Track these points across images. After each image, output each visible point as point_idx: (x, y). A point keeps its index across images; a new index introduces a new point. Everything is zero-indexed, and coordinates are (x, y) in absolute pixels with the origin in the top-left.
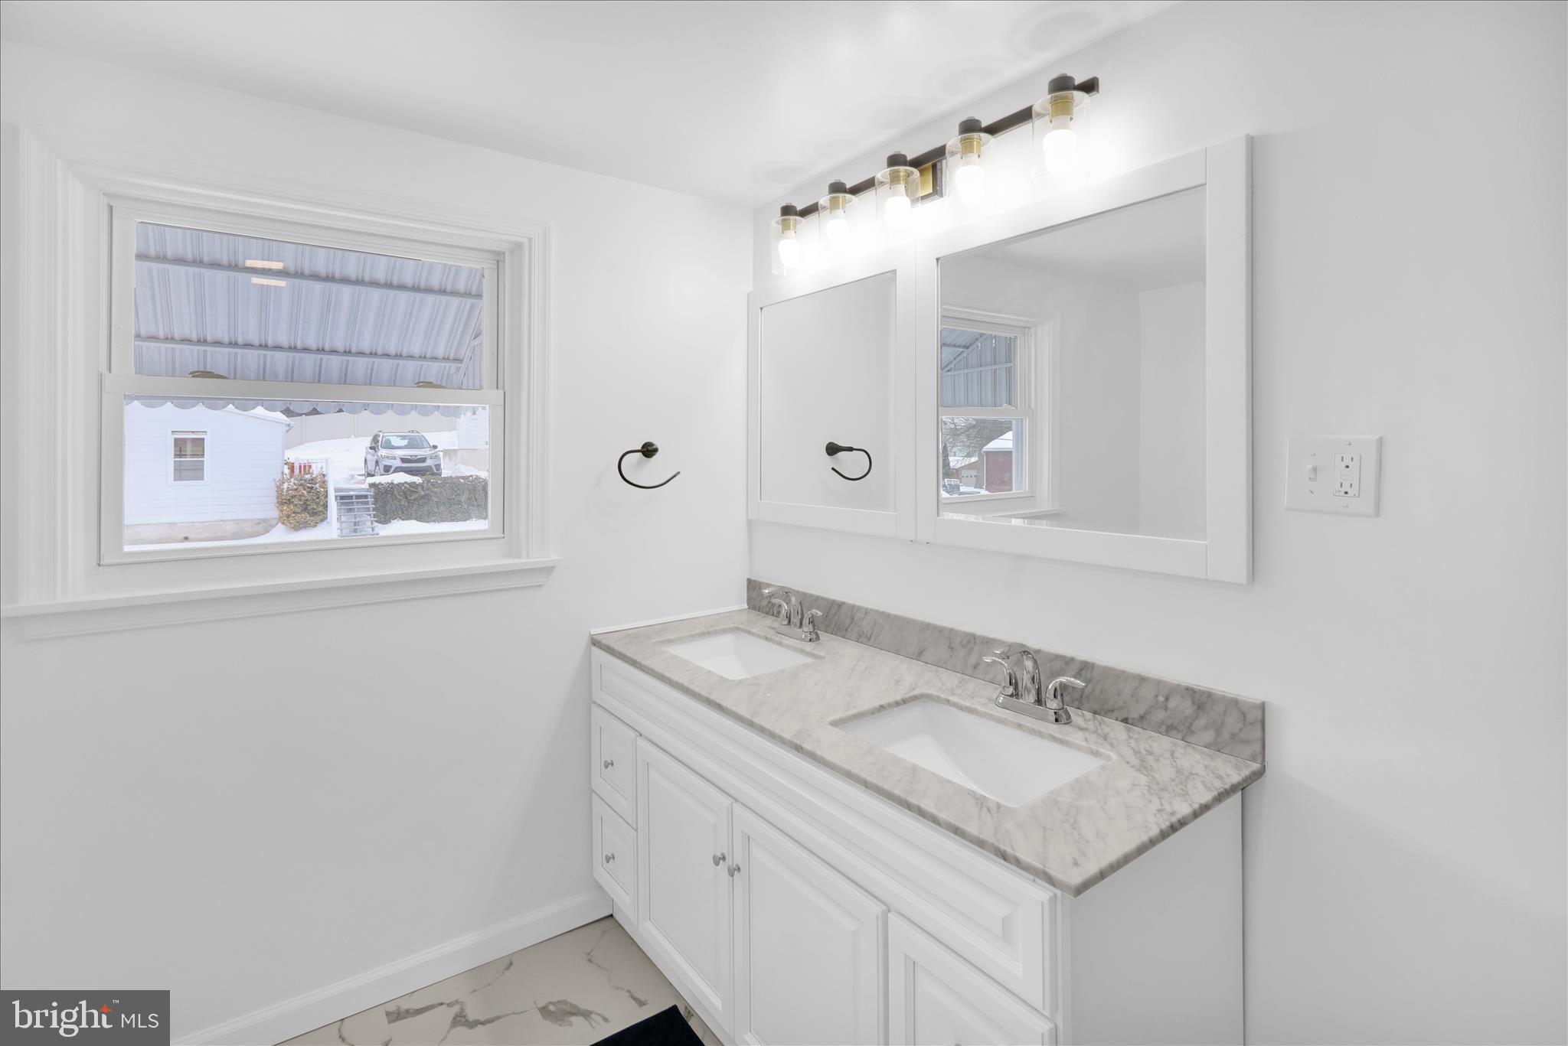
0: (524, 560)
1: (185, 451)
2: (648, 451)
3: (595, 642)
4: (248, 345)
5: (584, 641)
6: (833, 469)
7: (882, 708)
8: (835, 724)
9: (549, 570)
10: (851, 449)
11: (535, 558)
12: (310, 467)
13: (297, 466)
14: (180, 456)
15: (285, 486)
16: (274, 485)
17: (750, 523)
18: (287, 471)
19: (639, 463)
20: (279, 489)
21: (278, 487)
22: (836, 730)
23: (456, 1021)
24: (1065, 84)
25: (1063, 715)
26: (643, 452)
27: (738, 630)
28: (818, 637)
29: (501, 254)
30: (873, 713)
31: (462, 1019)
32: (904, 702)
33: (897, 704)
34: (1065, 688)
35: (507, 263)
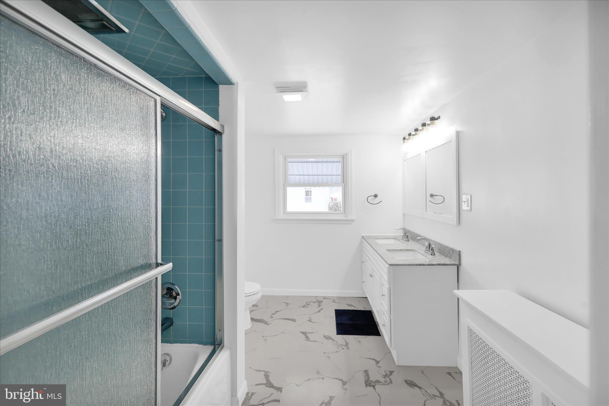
0: (348, 218)
1: (308, 194)
2: (376, 196)
3: (363, 237)
4: (306, 175)
5: (361, 237)
6: (430, 201)
7: (401, 250)
8: (387, 250)
9: (353, 221)
10: (437, 196)
11: (350, 218)
12: (337, 199)
13: (333, 199)
14: (307, 195)
15: (330, 205)
16: (328, 204)
17: (404, 214)
18: (331, 200)
19: (374, 199)
20: (329, 206)
21: (329, 205)
22: (387, 251)
23: (333, 301)
24: (433, 119)
25: (433, 254)
26: (374, 196)
27: (395, 238)
28: (409, 241)
29: (344, 155)
30: (399, 250)
31: (334, 301)
32: (408, 250)
33: (405, 250)
34: (434, 248)
35: (345, 158)
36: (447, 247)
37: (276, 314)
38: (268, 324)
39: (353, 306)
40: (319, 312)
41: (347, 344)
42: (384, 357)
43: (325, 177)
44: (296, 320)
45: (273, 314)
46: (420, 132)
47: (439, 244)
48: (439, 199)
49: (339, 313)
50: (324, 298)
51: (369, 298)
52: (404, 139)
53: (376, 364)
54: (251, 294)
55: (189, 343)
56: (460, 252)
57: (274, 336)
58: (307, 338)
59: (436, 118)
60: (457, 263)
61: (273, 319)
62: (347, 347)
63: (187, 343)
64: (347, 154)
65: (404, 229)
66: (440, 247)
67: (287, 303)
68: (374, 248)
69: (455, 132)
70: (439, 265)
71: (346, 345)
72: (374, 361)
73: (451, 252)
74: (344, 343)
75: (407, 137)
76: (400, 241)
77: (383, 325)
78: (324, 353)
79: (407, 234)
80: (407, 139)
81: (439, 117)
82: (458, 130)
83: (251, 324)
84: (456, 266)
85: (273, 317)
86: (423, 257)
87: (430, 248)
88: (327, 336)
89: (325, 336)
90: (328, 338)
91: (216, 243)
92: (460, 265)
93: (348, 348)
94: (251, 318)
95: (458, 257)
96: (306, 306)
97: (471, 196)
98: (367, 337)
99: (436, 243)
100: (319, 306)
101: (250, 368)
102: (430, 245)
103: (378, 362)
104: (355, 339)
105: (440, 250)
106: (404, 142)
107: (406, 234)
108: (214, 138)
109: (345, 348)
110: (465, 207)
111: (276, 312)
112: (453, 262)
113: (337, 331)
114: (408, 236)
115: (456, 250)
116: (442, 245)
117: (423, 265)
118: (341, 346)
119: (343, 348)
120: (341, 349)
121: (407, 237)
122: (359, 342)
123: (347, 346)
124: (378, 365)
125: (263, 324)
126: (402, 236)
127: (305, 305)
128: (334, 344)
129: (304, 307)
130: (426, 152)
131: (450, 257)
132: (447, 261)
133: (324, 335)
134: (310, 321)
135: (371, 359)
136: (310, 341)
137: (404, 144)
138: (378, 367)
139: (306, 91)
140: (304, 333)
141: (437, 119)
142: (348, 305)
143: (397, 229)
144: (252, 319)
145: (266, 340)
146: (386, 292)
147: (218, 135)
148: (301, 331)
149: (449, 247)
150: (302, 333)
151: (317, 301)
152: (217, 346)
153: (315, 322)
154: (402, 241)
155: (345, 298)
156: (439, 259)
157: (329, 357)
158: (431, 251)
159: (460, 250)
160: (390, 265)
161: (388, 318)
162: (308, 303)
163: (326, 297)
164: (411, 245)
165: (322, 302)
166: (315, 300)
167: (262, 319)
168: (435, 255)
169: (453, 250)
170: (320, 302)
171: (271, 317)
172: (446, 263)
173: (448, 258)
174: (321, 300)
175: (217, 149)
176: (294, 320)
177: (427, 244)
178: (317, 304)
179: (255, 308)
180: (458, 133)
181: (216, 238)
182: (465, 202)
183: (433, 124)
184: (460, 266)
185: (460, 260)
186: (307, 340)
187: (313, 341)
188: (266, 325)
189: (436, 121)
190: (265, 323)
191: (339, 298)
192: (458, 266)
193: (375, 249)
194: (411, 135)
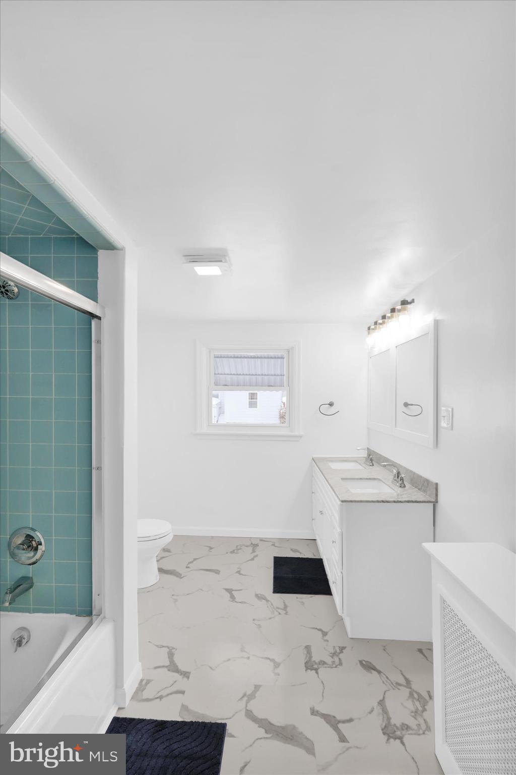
0: (294, 433)
1: (253, 397)
2: (331, 404)
3: (314, 459)
5: (311, 458)
8: (342, 479)
9: (301, 437)
10: (412, 405)
11: (296, 433)
14: (251, 399)
15: (282, 411)
17: (369, 429)
19: (328, 408)
20: (280, 412)
23: (272, 545)
24: (404, 303)
25: (403, 486)
26: (329, 404)
27: (356, 461)
28: (373, 465)
29: (289, 350)
30: (357, 479)
31: (274, 545)
32: (370, 479)
33: (367, 479)
34: (404, 478)
35: (290, 352)
36: (421, 477)
37: (195, 562)
38: (182, 576)
39: (298, 552)
40: (252, 559)
41: (286, 607)
42: (334, 627)
43: (266, 377)
44: (220, 571)
45: (189, 563)
46: (389, 320)
47: (411, 471)
48: (415, 410)
49: (279, 562)
50: (261, 540)
51: (319, 542)
52: (369, 328)
53: (323, 636)
54: (157, 537)
55: (56, 613)
56: (437, 484)
57: (188, 594)
58: (233, 598)
59: (409, 301)
60: (434, 500)
61: (188, 569)
62: (285, 612)
63: (53, 613)
64: (293, 347)
65: (368, 449)
66: (412, 476)
67: (210, 547)
68: (325, 475)
69: (433, 321)
70: (408, 502)
71: (284, 608)
72: (320, 632)
73: (426, 484)
74: (282, 606)
75: (373, 327)
76: (361, 465)
77: (334, 583)
78: (254, 620)
79: (371, 457)
80: (373, 329)
81: (413, 301)
82: (438, 319)
83: (158, 578)
84: (432, 504)
85: (188, 567)
86: (389, 490)
87: (400, 478)
88: (259, 595)
89: (257, 595)
90: (260, 597)
91: (94, 472)
92: (437, 502)
93: (287, 612)
94: (158, 568)
95: (434, 492)
96: (236, 551)
97: (452, 409)
98: (313, 597)
99: (407, 471)
100: (254, 551)
101: (150, 642)
102: (398, 473)
103: (325, 634)
104: (298, 599)
105: (412, 480)
106: (369, 333)
107: (370, 455)
108: (91, 325)
109: (283, 612)
110: (443, 424)
111: (195, 559)
112: (429, 499)
113: (274, 588)
114: (372, 458)
115: (432, 483)
116: (414, 473)
117: (388, 502)
118: (278, 610)
119: (281, 613)
120: (276, 613)
121: (371, 460)
122: (303, 603)
123: (286, 610)
124: (326, 638)
125: (175, 577)
126: (365, 459)
127: (234, 550)
128: (268, 607)
129: (232, 552)
130: (396, 347)
131: (425, 491)
132: (420, 496)
133: (257, 593)
134: (239, 572)
135: (317, 629)
136: (236, 602)
137: (370, 335)
138: (325, 641)
139: (226, 262)
140: (229, 591)
141: (410, 303)
142: (292, 550)
143: (358, 450)
144: (161, 570)
145: (176, 600)
146: (337, 537)
147: (95, 319)
148: (227, 588)
149: (423, 478)
150: (227, 590)
151: (252, 544)
152: (94, 617)
153: (245, 574)
154: (364, 465)
155: (288, 540)
156: (411, 493)
157: (259, 626)
158: (400, 482)
159: (437, 482)
160: (342, 501)
161: (340, 574)
162: (239, 547)
163: (264, 539)
164: (377, 471)
165: (257, 545)
166: (249, 543)
167: (175, 570)
168: (405, 487)
169: (428, 481)
170: (255, 546)
171: (187, 567)
172: (418, 500)
173: (422, 493)
174: (256, 543)
175: (95, 340)
176: (217, 572)
177: (395, 471)
178: (250, 549)
179: (167, 554)
180: (437, 323)
181: (94, 464)
182: (444, 417)
183: (404, 309)
184: (436, 504)
185: (437, 495)
186: (232, 601)
187: (240, 602)
188: (178, 579)
189: (409, 306)
190: (177, 576)
191: (282, 540)
192: (435, 503)
193: (327, 477)
194: (377, 324)
